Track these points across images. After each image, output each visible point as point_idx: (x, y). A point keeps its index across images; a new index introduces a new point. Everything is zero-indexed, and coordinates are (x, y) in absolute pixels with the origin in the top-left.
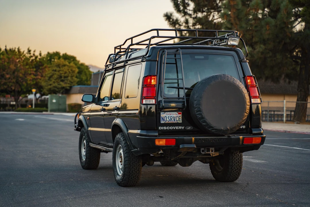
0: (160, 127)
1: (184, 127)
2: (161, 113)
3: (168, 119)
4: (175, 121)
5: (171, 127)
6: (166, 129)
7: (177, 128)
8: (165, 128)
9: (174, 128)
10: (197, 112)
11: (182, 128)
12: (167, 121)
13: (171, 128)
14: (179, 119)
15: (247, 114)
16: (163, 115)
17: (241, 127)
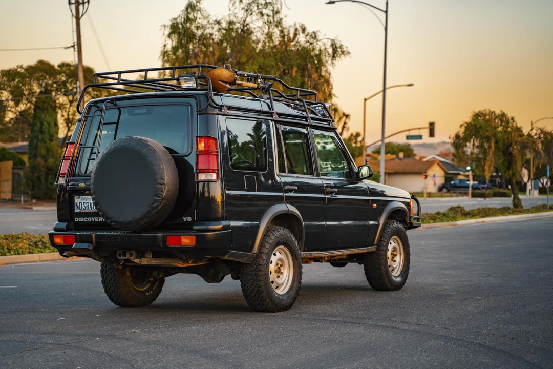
0: (75, 218)
2: (75, 197)
3: (83, 207)
4: (93, 209)
7: (96, 219)
8: (82, 219)
9: (93, 220)
11: (102, 220)
12: (83, 210)
13: (90, 219)
16: (77, 200)
17: (185, 219)
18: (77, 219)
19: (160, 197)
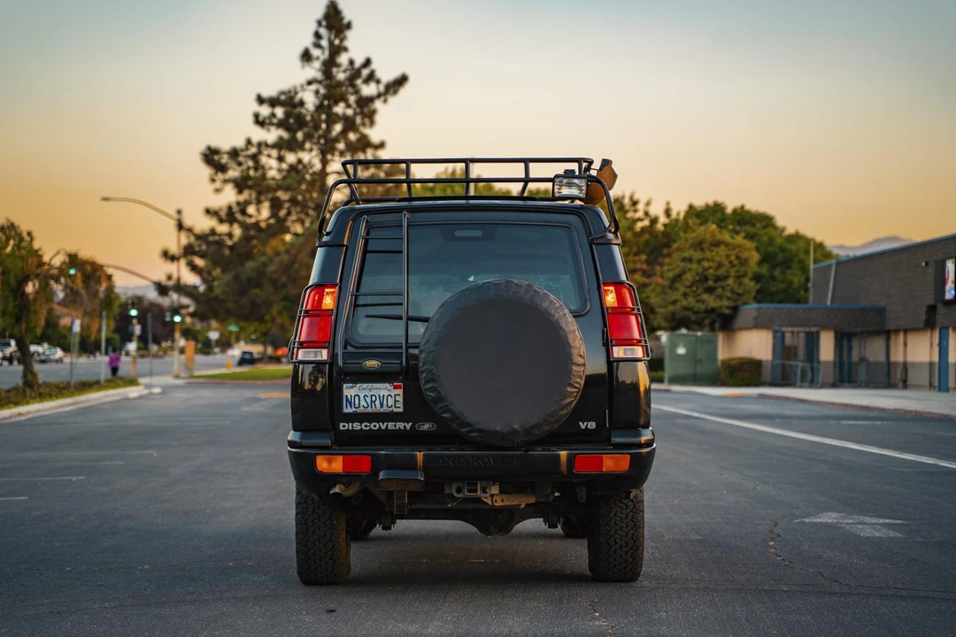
0: (341, 424)
1: (410, 424)
2: (345, 386)
3: (363, 403)
4: (385, 407)
5: (373, 424)
6: (359, 428)
7: (391, 426)
8: (357, 426)
9: (383, 427)
10: (426, 383)
11: (405, 427)
12: (361, 408)
13: (374, 426)
14: (395, 401)
15: (577, 390)
16: (349, 391)
17: (583, 426)
18: (343, 426)
19: (576, 388)
